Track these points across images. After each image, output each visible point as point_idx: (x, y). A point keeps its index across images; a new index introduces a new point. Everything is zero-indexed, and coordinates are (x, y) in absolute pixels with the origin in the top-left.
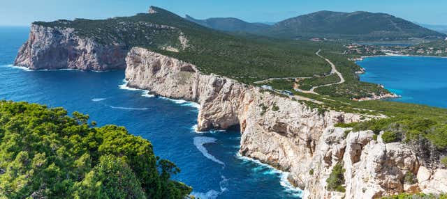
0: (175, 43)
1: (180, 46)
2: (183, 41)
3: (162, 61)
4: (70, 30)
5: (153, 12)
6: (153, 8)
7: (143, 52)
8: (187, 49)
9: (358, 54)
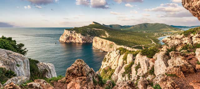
0: (104, 35)
1: (106, 36)
2: (107, 34)
3: (104, 41)
4: (74, 31)
5: (94, 24)
6: (94, 22)
7: (98, 38)
8: (109, 37)
9: (158, 36)
